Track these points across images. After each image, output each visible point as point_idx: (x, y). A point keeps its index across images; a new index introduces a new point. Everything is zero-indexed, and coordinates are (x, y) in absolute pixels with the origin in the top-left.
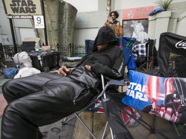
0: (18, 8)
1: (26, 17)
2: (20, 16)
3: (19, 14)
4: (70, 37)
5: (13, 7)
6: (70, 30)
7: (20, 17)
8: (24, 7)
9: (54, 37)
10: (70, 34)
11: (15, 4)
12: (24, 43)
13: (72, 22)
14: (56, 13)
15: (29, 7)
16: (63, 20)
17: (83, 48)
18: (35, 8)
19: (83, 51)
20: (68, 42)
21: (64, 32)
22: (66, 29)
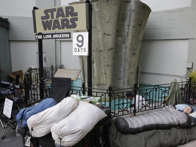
0: (51, 21)
1: (60, 35)
2: (52, 34)
3: (52, 31)
4: (133, 59)
5: (45, 20)
6: (135, 47)
7: (52, 36)
8: (60, 19)
9: (106, 60)
10: (134, 54)
11: (48, 15)
12: (54, 80)
13: (139, 33)
14: (114, 19)
15: (67, 18)
16: (124, 29)
17: (161, 91)
18: (77, 19)
19: (160, 96)
20: (129, 68)
21: (124, 51)
22: (128, 45)
